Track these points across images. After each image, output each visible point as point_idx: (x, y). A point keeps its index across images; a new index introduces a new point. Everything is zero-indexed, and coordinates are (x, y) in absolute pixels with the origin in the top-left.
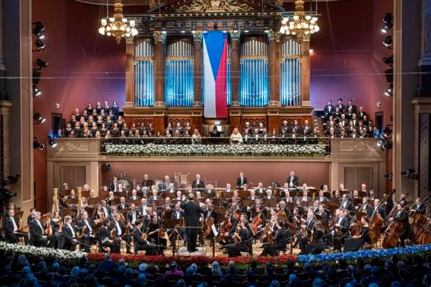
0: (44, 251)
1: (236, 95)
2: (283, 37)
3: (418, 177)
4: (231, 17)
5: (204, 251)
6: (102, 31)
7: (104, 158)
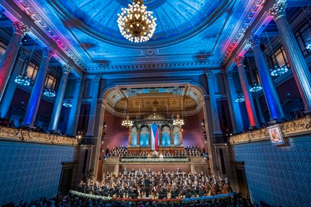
0: (98, 197)
1: (161, 143)
2: (174, 126)
3: (219, 169)
4: (159, 120)
5: (151, 197)
6: (123, 124)
7: (120, 163)
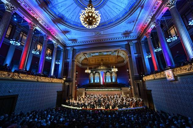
0: (75, 108)
1: (106, 81)
2: (112, 72)
3: (137, 94)
4: (104, 69)
5: (102, 108)
6: (85, 72)
7: (85, 91)
